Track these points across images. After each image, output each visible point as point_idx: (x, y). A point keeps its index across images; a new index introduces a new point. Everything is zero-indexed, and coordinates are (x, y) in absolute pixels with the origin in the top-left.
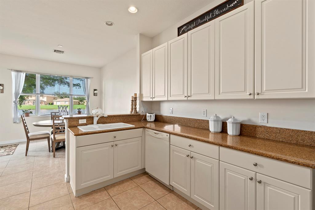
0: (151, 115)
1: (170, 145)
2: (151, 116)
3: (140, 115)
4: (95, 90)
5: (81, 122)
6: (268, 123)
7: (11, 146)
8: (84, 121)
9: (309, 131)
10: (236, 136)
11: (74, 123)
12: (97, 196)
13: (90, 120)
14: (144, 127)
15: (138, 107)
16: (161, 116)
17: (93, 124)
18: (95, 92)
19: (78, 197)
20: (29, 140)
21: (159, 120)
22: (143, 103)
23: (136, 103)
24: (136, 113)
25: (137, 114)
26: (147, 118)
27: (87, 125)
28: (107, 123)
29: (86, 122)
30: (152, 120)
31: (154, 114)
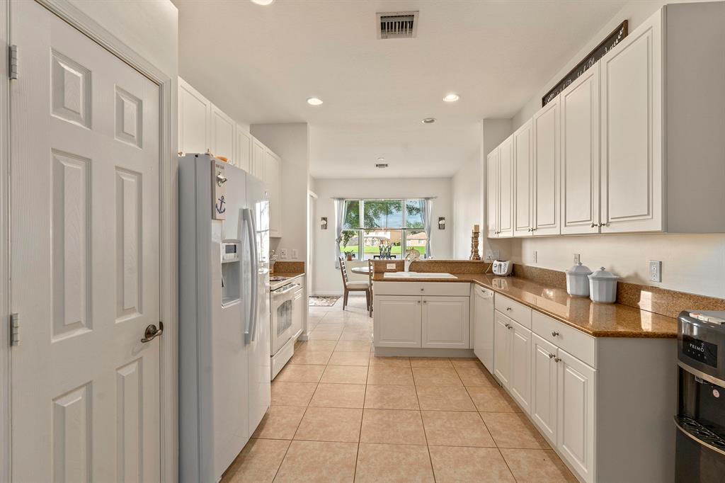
0: (502, 263)
1: (495, 309)
2: (501, 265)
3: (483, 263)
4: (441, 219)
5: (389, 266)
6: (661, 281)
7: (333, 297)
8: (393, 266)
9: (713, 299)
10: (608, 304)
11: (381, 268)
12: (397, 362)
13: (400, 266)
14: (472, 282)
15: (480, 248)
16: (521, 266)
17: (403, 271)
18: (441, 222)
19: (377, 357)
20: (347, 290)
21: (516, 273)
22: (490, 242)
23: (477, 242)
24: (477, 259)
25: (478, 261)
26: (494, 269)
27: (396, 272)
28: (424, 272)
29: (395, 268)
30: (503, 273)
31: (507, 263)
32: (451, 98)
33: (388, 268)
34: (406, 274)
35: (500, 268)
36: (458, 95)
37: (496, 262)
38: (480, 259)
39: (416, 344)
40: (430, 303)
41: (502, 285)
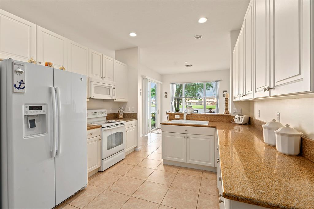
0: (240, 117)
3: (230, 116)
11: (172, 117)
13: (182, 116)
14: (216, 127)
15: (230, 107)
17: (183, 119)
22: (235, 103)
23: (227, 104)
24: (227, 114)
26: (235, 120)
27: (179, 120)
28: (195, 120)
29: (179, 118)
30: (240, 123)
31: (244, 117)
32: (202, 20)
33: (176, 117)
34: (184, 121)
35: (240, 119)
36: (206, 18)
37: (237, 116)
38: (229, 113)
39: (183, 160)
40: (192, 139)
41: (240, 130)
